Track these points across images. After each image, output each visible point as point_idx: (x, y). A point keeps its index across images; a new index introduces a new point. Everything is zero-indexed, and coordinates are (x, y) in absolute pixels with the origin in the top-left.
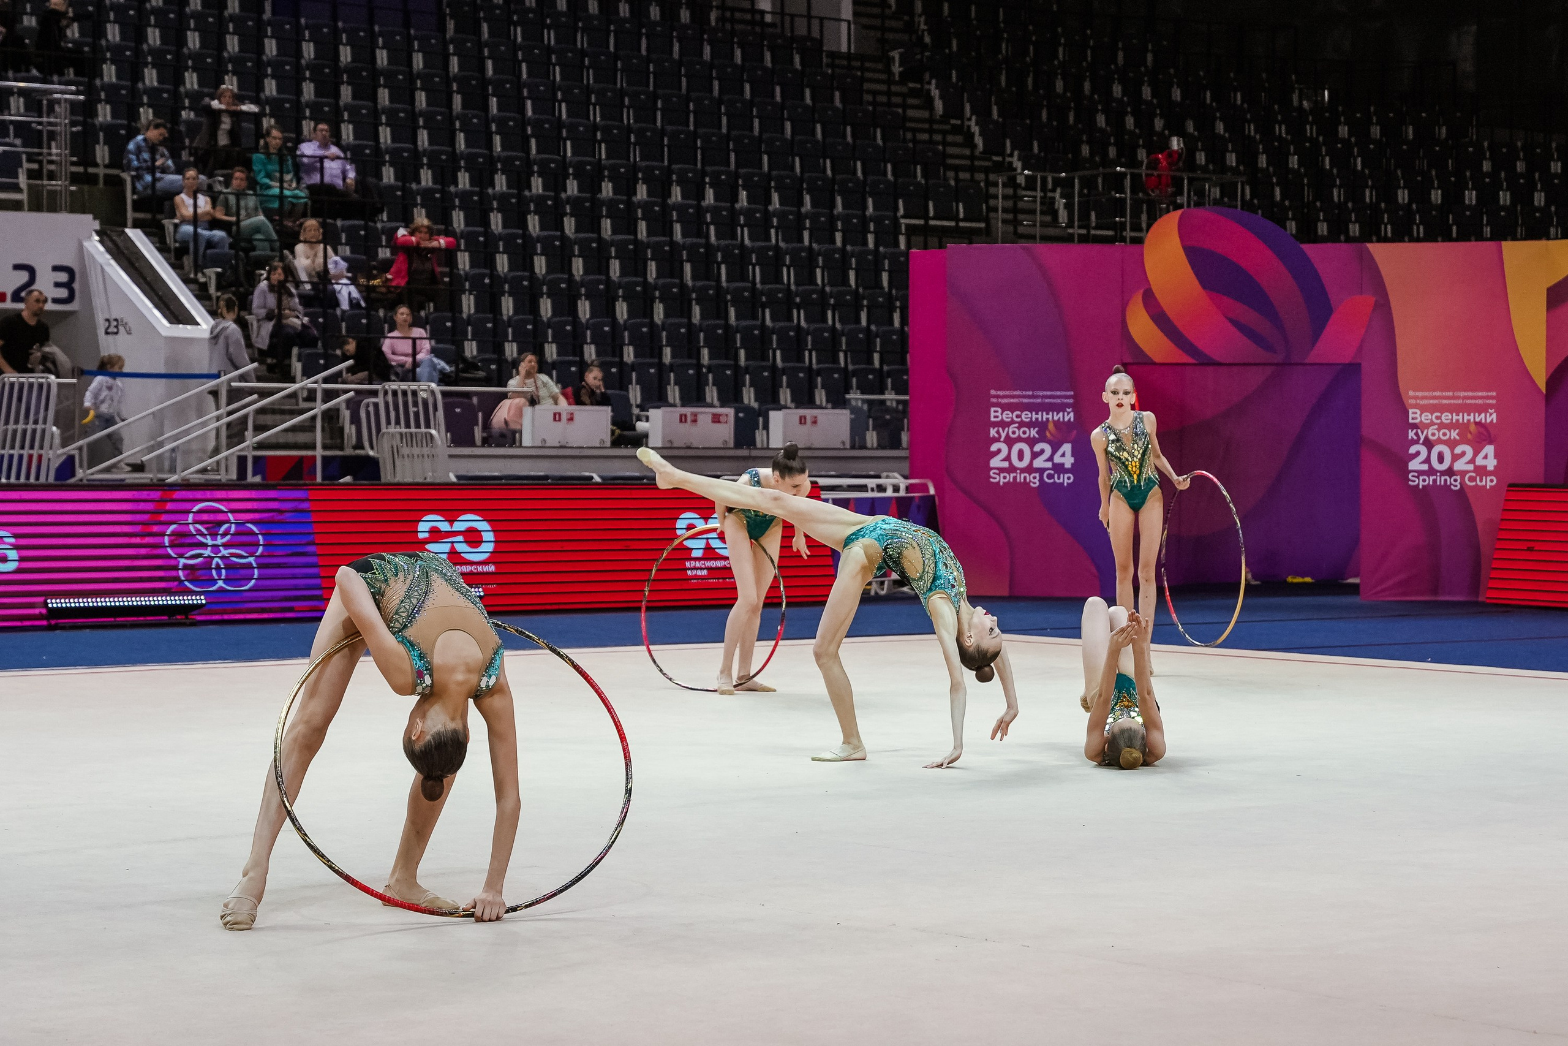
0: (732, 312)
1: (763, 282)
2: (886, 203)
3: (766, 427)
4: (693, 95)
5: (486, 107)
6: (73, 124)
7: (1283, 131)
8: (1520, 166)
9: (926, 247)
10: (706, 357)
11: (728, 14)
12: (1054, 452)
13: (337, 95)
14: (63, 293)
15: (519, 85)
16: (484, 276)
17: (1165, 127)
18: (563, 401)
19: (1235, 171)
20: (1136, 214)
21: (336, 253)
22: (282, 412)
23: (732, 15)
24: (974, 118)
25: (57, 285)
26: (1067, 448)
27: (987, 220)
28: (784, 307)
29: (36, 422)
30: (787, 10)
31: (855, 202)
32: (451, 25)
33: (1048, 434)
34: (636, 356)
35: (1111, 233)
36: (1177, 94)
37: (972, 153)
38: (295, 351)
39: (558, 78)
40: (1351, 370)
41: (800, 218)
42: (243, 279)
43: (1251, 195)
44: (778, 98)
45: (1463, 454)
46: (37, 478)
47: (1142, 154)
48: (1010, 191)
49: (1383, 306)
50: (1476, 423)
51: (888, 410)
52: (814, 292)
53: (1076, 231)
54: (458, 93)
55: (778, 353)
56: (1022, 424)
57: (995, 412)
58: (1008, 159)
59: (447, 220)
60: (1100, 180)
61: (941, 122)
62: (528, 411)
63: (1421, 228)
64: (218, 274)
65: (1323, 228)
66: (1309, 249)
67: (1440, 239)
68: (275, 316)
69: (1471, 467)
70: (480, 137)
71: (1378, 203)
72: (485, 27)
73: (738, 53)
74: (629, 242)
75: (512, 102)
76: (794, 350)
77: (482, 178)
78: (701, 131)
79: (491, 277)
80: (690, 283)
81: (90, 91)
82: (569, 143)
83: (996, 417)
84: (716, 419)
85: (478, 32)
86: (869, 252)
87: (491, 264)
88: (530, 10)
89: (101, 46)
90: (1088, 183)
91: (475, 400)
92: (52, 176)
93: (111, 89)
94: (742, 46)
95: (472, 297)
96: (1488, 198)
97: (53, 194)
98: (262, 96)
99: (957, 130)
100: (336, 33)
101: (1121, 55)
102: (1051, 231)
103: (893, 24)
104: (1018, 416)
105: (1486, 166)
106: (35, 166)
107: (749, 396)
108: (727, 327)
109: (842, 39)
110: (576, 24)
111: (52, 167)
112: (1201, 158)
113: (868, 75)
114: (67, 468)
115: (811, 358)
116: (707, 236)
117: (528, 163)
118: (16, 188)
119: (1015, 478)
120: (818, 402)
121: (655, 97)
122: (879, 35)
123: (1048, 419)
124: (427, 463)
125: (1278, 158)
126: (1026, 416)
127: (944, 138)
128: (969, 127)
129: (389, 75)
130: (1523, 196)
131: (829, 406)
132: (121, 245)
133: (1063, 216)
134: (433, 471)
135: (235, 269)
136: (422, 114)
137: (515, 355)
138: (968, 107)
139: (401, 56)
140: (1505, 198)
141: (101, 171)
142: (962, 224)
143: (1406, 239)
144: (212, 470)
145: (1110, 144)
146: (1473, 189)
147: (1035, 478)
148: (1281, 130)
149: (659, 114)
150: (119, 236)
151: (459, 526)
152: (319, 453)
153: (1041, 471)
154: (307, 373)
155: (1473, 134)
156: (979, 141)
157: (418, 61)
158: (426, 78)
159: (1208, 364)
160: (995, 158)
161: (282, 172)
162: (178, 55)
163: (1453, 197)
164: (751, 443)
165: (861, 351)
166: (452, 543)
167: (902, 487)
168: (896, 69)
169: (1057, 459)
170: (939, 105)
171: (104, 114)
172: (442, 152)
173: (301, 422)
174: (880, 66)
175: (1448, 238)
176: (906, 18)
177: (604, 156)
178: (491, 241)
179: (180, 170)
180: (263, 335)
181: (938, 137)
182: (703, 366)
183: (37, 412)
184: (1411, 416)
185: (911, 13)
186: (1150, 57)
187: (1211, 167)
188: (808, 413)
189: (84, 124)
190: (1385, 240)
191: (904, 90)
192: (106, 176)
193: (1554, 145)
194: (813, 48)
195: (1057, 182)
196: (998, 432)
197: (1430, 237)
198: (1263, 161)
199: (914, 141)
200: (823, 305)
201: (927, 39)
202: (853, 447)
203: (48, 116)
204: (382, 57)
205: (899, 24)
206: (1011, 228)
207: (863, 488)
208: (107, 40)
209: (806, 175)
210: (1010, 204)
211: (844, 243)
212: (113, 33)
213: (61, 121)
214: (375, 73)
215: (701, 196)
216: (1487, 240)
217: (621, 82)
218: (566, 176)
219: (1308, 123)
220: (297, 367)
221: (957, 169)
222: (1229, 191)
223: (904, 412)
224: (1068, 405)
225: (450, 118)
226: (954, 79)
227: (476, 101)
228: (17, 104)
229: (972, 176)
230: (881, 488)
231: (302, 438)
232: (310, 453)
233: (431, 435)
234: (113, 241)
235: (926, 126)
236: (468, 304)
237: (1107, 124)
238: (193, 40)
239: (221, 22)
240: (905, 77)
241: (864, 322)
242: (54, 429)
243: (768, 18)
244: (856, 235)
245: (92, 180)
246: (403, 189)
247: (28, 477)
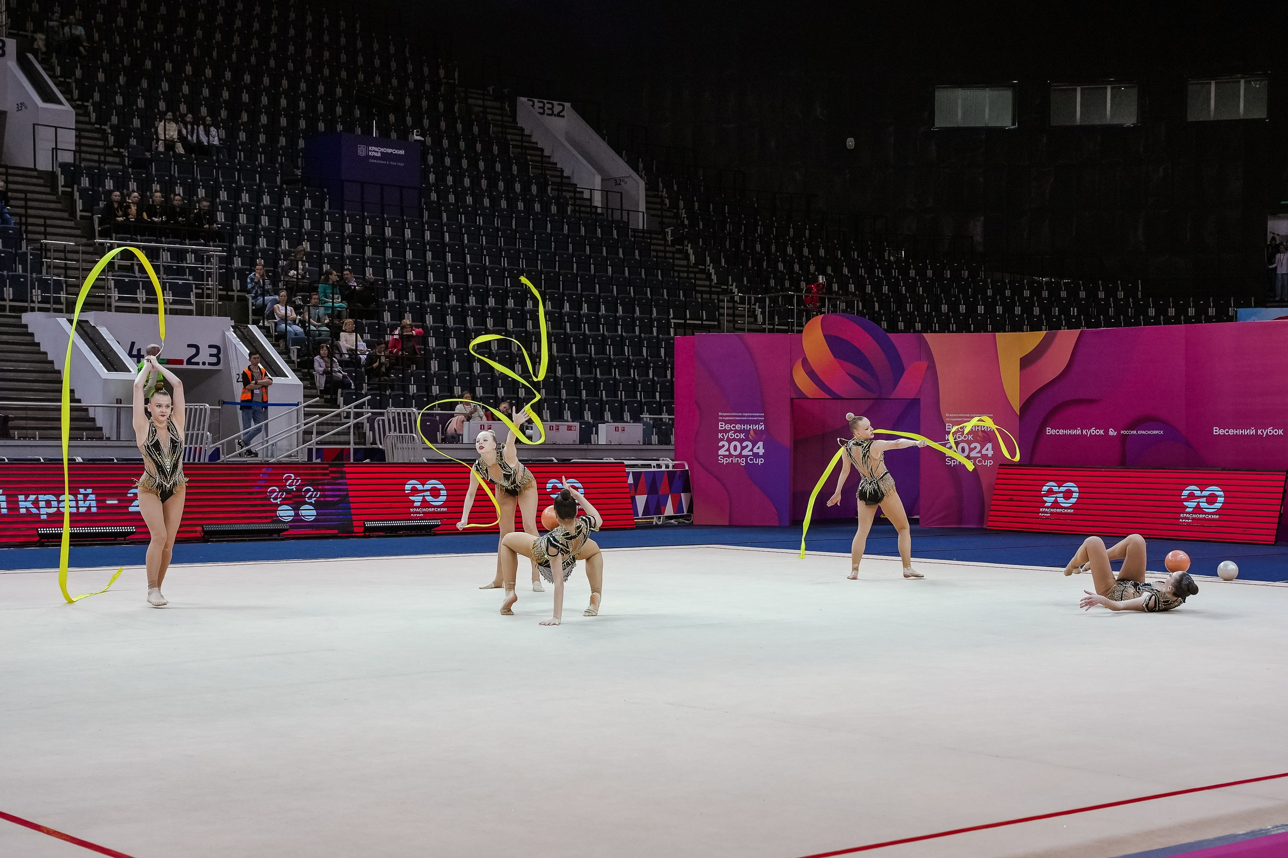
0: (579, 370)
1: (595, 354)
2: (663, 311)
3: (597, 433)
4: (558, 252)
5: (445, 259)
6: (220, 268)
7: (880, 272)
8: (1008, 293)
9: (685, 335)
10: (565, 395)
11: (577, 208)
12: (753, 446)
13: (364, 252)
14: (214, 360)
15: (462, 246)
16: (442, 351)
17: (815, 271)
18: (484, 418)
19: (854, 294)
20: (800, 317)
21: (362, 338)
22: (332, 424)
23: (580, 209)
24: (711, 265)
25: (211, 355)
26: (760, 444)
27: (718, 321)
28: (607, 369)
29: (198, 430)
30: (610, 205)
31: (646, 310)
32: (426, 214)
33: (750, 437)
34: (525, 395)
35: (786, 328)
36: (822, 252)
37: (711, 283)
38: (340, 391)
39: (484, 243)
40: (914, 403)
41: (616, 319)
42: (312, 353)
43: (862, 307)
44: (605, 254)
45: (975, 447)
46: (199, 460)
47: (803, 285)
48: (731, 305)
49: (932, 367)
50: (982, 431)
51: (665, 424)
52: (623, 359)
53: (767, 326)
54: (429, 251)
55: (604, 392)
56: (736, 431)
57: (721, 424)
58: (731, 287)
59: (423, 320)
60: (780, 299)
61: (692, 267)
62: (466, 423)
63: (954, 325)
64: (298, 349)
65: (901, 325)
66: (892, 336)
67: (964, 332)
68: (328, 373)
69: (979, 455)
70: (441, 275)
71: (931, 312)
72: (445, 215)
73: (583, 229)
74: (522, 332)
75: (459, 256)
76: (612, 390)
77: (443, 297)
78: (562, 271)
79: (447, 351)
80: (555, 354)
81: (230, 251)
82: (490, 278)
83: (721, 427)
84: (569, 428)
85: (441, 218)
86: (654, 337)
87: (447, 344)
88: (469, 206)
89: (236, 226)
90: (774, 300)
91: (438, 418)
92: (209, 296)
93: (241, 249)
94: (585, 225)
95: (436, 362)
96: (990, 309)
97: (209, 306)
98: (323, 252)
99: (702, 271)
100: (363, 218)
101: (791, 230)
102: (753, 327)
103: (668, 214)
104: (734, 427)
105: (989, 293)
106: (200, 291)
107: (588, 416)
108: (576, 378)
109: (640, 222)
110: (494, 214)
111: (209, 292)
112: (835, 287)
113: (653, 241)
114: (216, 454)
115: (622, 395)
116: (565, 328)
117: (467, 289)
118: (190, 303)
119: (732, 460)
120: (625, 420)
121: (537, 253)
122: (660, 219)
123: (750, 428)
124: (411, 451)
125: (877, 288)
126: (738, 427)
127: (695, 275)
128: (709, 270)
129: (392, 241)
130: (1009, 309)
131: (632, 421)
132: (246, 334)
133: (760, 318)
134: (414, 457)
135: (307, 346)
136: (410, 262)
137: (460, 393)
138: (708, 259)
139: (399, 231)
140: (999, 310)
141: (236, 294)
142: (704, 323)
143: (946, 331)
144: (294, 456)
145: (786, 279)
146: (982, 305)
147: (743, 460)
148: (879, 272)
149: (539, 262)
150: (245, 329)
151: (427, 487)
152: (352, 446)
153: (747, 457)
154: (346, 403)
155: (982, 274)
156: (714, 277)
157: (408, 233)
158: (412, 243)
159: (838, 399)
160: (723, 287)
161: (333, 294)
162: (278, 231)
163: (972, 309)
164: (589, 441)
165: (650, 392)
166: (424, 496)
167: (671, 465)
168: (669, 238)
169: (755, 450)
170: (692, 258)
171: (237, 263)
172: (420, 283)
173: (343, 429)
174: (660, 237)
175: (969, 331)
176: (675, 211)
177: (509, 286)
178: (447, 331)
179: (277, 293)
180: (321, 382)
181: (692, 275)
182: (563, 399)
183: (199, 424)
184: (947, 427)
185: (678, 208)
186: (807, 232)
187: (841, 292)
188: (620, 425)
189: (226, 268)
190: (935, 332)
191: (671, 249)
192: (237, 296)
193: (1025, 281)
194: (623, 227)
195: (757, 300)
196: (723, 436)
197: (959, 331)
198: (869, 289)
199: (679, 277)
200: (628, 366)
201: (686, 222)
202: (644, 444)
203: (207, 264)
204: (388, 232)
205: (671, 214)
206: (731, 325)
207: (649, 466)
208: (240, 223)
209: (620, 296)
210: (731, 311)
211: (640, 333)
212: (243, 219)
213: (214, 266)
214: (384, 240)
215: (562, 307)
216: (990, 332)
217: (519, 245)
218: (488, 296)
219: (893, 268)
220: (341, 400)
221: (702, 292)
222: (850, 305)
223: (673, 425)
224: (761, 421)
225: (425, 265)
226: (701, 245)
227: (439, 255)
228: (191, 257)
229: (711, 296)
230: (659, 466)
231: (342, 438)
232: (347, 447)
233: (413, 437)
234: (241, 331)
235: (686, 269)
236: (434, 365)
237: (784, 269)
238: (286, 223)
239: (301, 213)
240: (674, 243)
241: (651, 376)
242: (208, 433)
243: (599, 211)
244: (646, 328)
245: (231, 298)
246: (399, 303)
247: (194, 459)
